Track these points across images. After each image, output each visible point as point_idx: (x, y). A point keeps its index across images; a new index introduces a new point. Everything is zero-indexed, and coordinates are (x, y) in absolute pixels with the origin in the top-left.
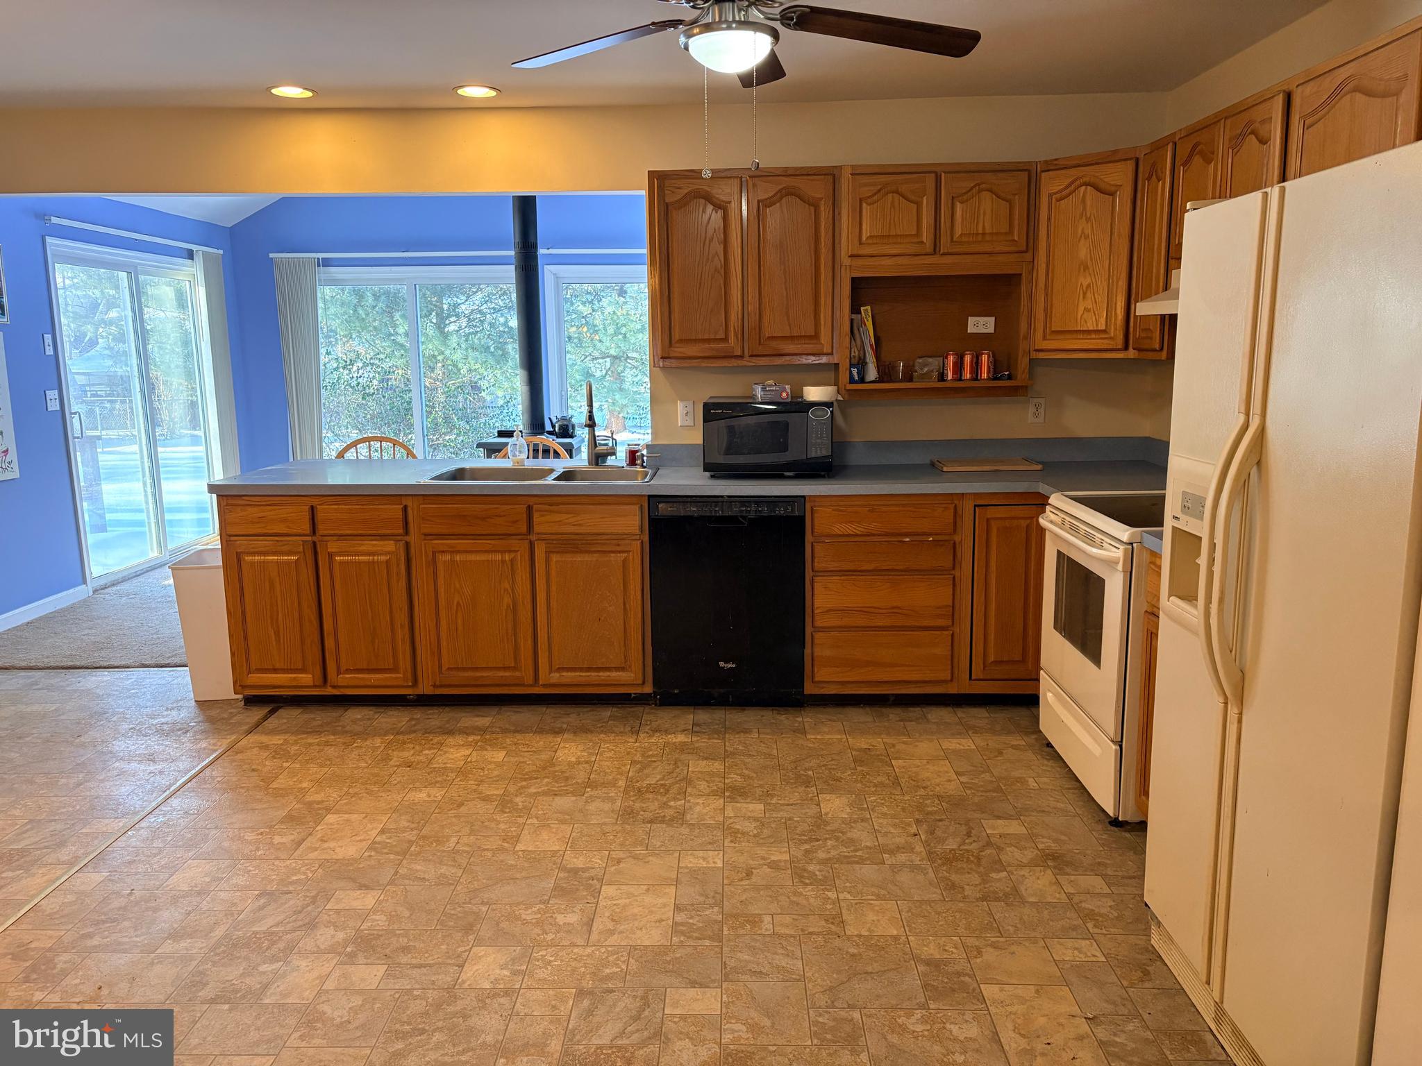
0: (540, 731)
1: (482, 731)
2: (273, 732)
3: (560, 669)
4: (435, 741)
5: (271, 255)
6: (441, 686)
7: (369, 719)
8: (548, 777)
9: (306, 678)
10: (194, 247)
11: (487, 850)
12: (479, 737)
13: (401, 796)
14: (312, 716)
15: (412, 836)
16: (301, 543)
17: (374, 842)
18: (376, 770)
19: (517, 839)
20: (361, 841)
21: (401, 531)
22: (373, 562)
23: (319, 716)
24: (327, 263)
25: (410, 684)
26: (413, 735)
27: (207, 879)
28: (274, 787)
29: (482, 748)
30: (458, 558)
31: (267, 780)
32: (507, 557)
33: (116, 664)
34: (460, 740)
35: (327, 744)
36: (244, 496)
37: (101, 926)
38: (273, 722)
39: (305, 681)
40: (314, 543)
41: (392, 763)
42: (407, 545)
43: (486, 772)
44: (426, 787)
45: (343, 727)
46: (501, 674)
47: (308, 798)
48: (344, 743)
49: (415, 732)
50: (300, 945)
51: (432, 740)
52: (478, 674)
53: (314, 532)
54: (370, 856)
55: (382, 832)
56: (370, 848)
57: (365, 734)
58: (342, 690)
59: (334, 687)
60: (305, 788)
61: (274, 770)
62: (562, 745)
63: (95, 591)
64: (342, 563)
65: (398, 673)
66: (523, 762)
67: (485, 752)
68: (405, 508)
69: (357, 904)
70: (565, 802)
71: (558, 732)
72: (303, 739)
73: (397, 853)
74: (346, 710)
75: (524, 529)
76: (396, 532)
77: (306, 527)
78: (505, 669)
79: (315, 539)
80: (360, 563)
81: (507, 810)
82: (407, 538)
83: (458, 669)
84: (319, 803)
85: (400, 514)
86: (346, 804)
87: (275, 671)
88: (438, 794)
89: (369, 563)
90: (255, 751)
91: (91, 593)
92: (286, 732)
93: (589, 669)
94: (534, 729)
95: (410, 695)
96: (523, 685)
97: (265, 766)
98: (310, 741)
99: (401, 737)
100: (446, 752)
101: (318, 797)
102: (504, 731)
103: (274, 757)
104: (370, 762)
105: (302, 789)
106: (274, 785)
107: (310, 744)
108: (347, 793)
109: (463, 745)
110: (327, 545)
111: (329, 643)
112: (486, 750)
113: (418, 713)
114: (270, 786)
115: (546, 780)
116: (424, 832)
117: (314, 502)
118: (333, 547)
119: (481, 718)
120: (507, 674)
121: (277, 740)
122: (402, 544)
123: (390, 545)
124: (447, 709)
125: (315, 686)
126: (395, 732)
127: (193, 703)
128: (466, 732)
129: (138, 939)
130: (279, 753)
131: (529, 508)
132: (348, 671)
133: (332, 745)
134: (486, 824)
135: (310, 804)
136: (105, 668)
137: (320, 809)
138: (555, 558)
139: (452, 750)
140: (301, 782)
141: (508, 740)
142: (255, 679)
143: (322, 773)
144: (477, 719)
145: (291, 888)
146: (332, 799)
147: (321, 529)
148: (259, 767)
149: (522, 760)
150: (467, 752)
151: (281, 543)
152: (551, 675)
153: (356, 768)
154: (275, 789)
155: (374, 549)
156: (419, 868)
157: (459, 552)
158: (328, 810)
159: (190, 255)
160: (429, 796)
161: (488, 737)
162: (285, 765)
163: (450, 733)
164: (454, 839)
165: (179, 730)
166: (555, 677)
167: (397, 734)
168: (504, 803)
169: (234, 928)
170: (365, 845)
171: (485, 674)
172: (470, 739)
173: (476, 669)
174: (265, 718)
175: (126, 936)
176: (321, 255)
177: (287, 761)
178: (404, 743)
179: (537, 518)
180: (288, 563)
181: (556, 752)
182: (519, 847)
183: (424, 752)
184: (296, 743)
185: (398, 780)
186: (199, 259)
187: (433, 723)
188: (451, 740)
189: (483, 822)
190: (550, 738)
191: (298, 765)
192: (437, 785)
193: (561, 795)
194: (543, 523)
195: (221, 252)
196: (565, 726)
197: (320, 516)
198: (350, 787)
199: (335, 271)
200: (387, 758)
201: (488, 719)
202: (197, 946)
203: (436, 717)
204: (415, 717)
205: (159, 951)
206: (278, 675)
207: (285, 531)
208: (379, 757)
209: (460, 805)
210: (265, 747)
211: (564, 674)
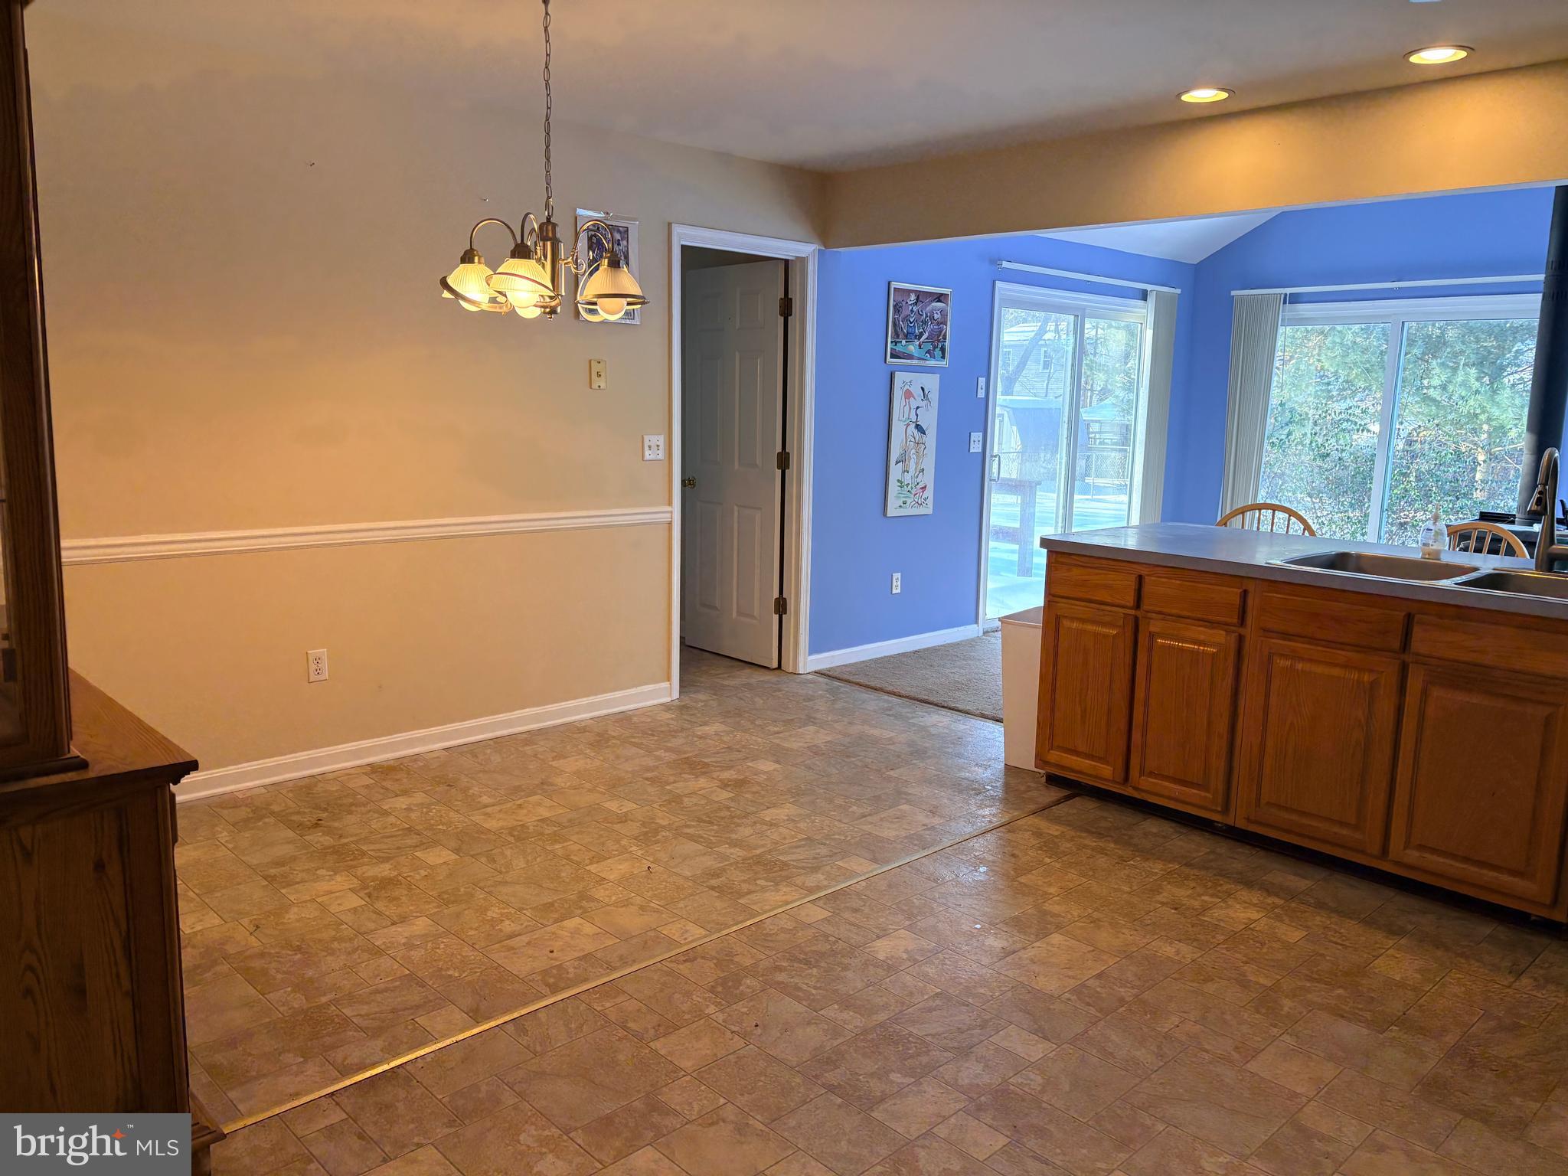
0: (1369, 922)
1: (1291, 895)
2: (1057, 820)
3: (1422, 847)
4: (1225, 888)
5: (1233, 293)
6: (1256, 822)
7: (1164, 837)
8: (1345, 989)
9: (1106, 771)
10: (1148, 287)
11: (1207, 1051)
12: (1282, 902)
13: (1145, 941)
14: (1105, 814)
15: (1127, 993)
16: (1122, 615)
17: (1083, 985)
18: (1135, 900)
19: (1256, 1053)
20: (1069, 977)
21: (1235, 621)
22: (1198, 652)
23: (1112, 816)
24: (1294, 299)
25: (1219, 809)
26: (1203, 873)
27: (905, 956)
28: (1022, 881)
29: (1279, 918)
30: (1300, 666)
31: (1020, 871)
32: (1367, 678)
33: (961, 707)
34: (1255, 897)
35: (1102, 851)
36: (1073, 554)
37: (795, 964)
38: (1063, 809)
39: (1105, 773)
40: (1136, 619)
41: (1159, 898)
42: (1241, 639)
43: (1265, 950)
44: (1180, 941)
45: (1131, 837)
46: (1336, 829)
47: (1047, 907)
48: (1121, 857)
49: (1207, 869)
50: (941, 1069)
51: (1221, 885)
52: (1305, 821)
53: (1138, 605)
54: (1069, 999)
55: (1099, 976)
56: (1073, 991)
57: (1147, 854)
58: (1144, 794)
59: (1135, 789)
60: (1051, 894)
61: (1032, 862)
62: (1391, 952)
63: (986, 633)
64: (1163, 646)
65: (1209, 792)
66: (1322, 955)
67: (1278, 924)
68: (1245, 593)
69: (1020, 1050)
70: (1350, 1032)
71: (1393, 931)
72: (1080, 837)
73: (1101, 1010)
74: (1145, 819)
75: (1396, 644)
76: (1228, 620)
77: (1130, 600)
78: (1341, 824)
79: (1139, 613)
80: (1182, 649)
81: (1264, 1011)
82: (1242, 631)
83: (1279, 807)
84: (1054, 915)
85: (1236, 600)
86: (1081, 928)
87: (1075, 752)
88: (1188, 952)
89: (1192, 651)
90: (1027, 835)
91: (981, 634)
92: (1069, 824)
93: (1466, 860)
94: (1363, 916)
95: (1218, 822)
96: (1363, 852)
97: (1026, 854)
98: (1087, 842)
99: (1186, 870)
100: (1229, 907)
101: (1056, 909)
102: (1320, 905)
103: (1040, 848)
104: (1135, 888)
105: (1046, 893)
106: (1023, 879)
107: (1085, 846)
108: (1089, 916)
109: (1255, 905)
110: (1149, 622)
111: (1136, 736)
112: (1282, 921)
113: (1223, 847)
114: (1019, 879)
115: (1340, 991)
116: (1146, 996)
117: (1144, 571)
118: (1155, 626)
119: (1297, 879)
120: (1345, 832)
121: (1054, 830)
122: (1234, 636)
123: (1220, 636)
124: (1262, 853)
125: (1114, 781)
126: (1184, 862)
127: (1002, 766)
128: (1268, 890)
129: (814, 991)
130: (1049, 846)
131: (1409, 618)
132: (1151, 774)
133: (1106, 855)
134: (1225, 1017)
135: (1045, 913)
136: (950, 709)
137: (1051, 923)
138: (1436, 692)
139: (1238, 906)
140: (1050, 885)
141: (1318, 918)
142: (1054, 756)
143: (1077, 883)
144: (1292, 877)
145: (970, 1001)
146: (1070, 916)
147: (1146, 605)
148: (1020, 855)
149: (1322, 952)
150: (1255, 916)
151: (1101, 613)
152: (1407, 851)
153: (1115, 890)
154: (1021, 883)
155: (1202, 637)
156: (1114, 1037)
157: (1302, 659)
158: (1059, 927)
159: (1144, 295)
160: (1178, 953)
161: (1293, 905)
162: (1047, 860)
163: (1249, 884)
164: (1175, 1020)
165: (973, 789)
166: (1413, 856)
167: (1186, 865)
168: (1266, 1002)
169: (896, 1019)
170: (1073, 983)
171: (1315, 823)
172: (1270, 900)
173: (1303, 813)
174: (1058, 802)
175: (807, 984)
176: (1289, 291)
177: (1050, 857)
178: (1187, 878)
179: (1417, 633)
180: (1106, 636)
181: (1377, 957)
182: (1252, 1066)
183: (1203, 898)
184: (1072, 839)
185: (1154, 920)
186: (1152, 300)
187: (1234, 866)
188: (1244, 894)
189: (1223, 1013)
190: (1379, 936)
191: (1058, 866)
192: (1195, 944)
193: (1350, 1020)
194: (1422, 640)
195: (1178, 291)
196: (1410, 927)
197: (1147, 588)
198: (1096, 910)
199: (1304, 309)
200: (1156, 890)
201: (1307, 882)
202: (853, 1021)
203: (1242, 859)
204: (1218, 850)
205: (822, 1012)
206: (1079, 759)
207: (1109, 599)
208: (1148, 886)
209: (1209, 979)
210: (1038, 834)
211: (1427, 855)
